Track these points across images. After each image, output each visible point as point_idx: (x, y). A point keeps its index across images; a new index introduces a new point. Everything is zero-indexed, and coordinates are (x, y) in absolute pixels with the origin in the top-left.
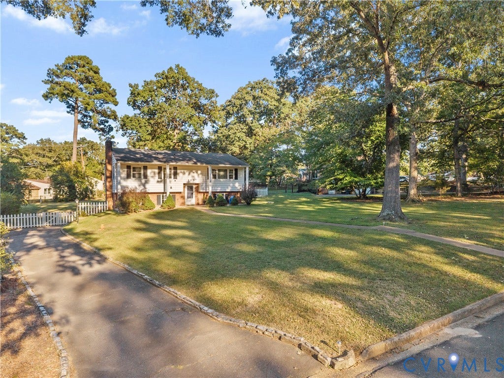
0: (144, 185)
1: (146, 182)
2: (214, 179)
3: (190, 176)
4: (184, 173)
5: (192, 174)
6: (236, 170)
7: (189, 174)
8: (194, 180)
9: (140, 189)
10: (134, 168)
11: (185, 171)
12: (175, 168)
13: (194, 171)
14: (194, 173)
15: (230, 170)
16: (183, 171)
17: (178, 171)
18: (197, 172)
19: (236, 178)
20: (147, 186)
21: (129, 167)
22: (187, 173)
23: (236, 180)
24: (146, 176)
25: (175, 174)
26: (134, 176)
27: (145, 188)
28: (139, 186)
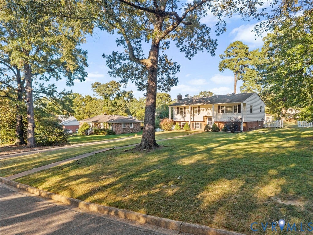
0: (184, 118)
1: (185, 116)
2: (222, 113)
3: (207, 112)
4: (203, 110)
5: (208, 110)
6: (239, 106)
7: (206, 111)
8: (209, 114)
9: (182, 120)
10: (180, 108)
11: (204, 109)
12: (199, 107)
13: (209, 108)
14: (209, 110)
15: (235, 106)
16: (202, 109)
17: (200, 109)
18: (211, 109)
19: (239, 112)
20: (185, 118)
21: (178, 108)
22: (205, 110)
23: (239, 113)
24: (185, 113)
25: (199, 111)
26: (180, 113)
27: (184, 119)
28: (182, 118)
